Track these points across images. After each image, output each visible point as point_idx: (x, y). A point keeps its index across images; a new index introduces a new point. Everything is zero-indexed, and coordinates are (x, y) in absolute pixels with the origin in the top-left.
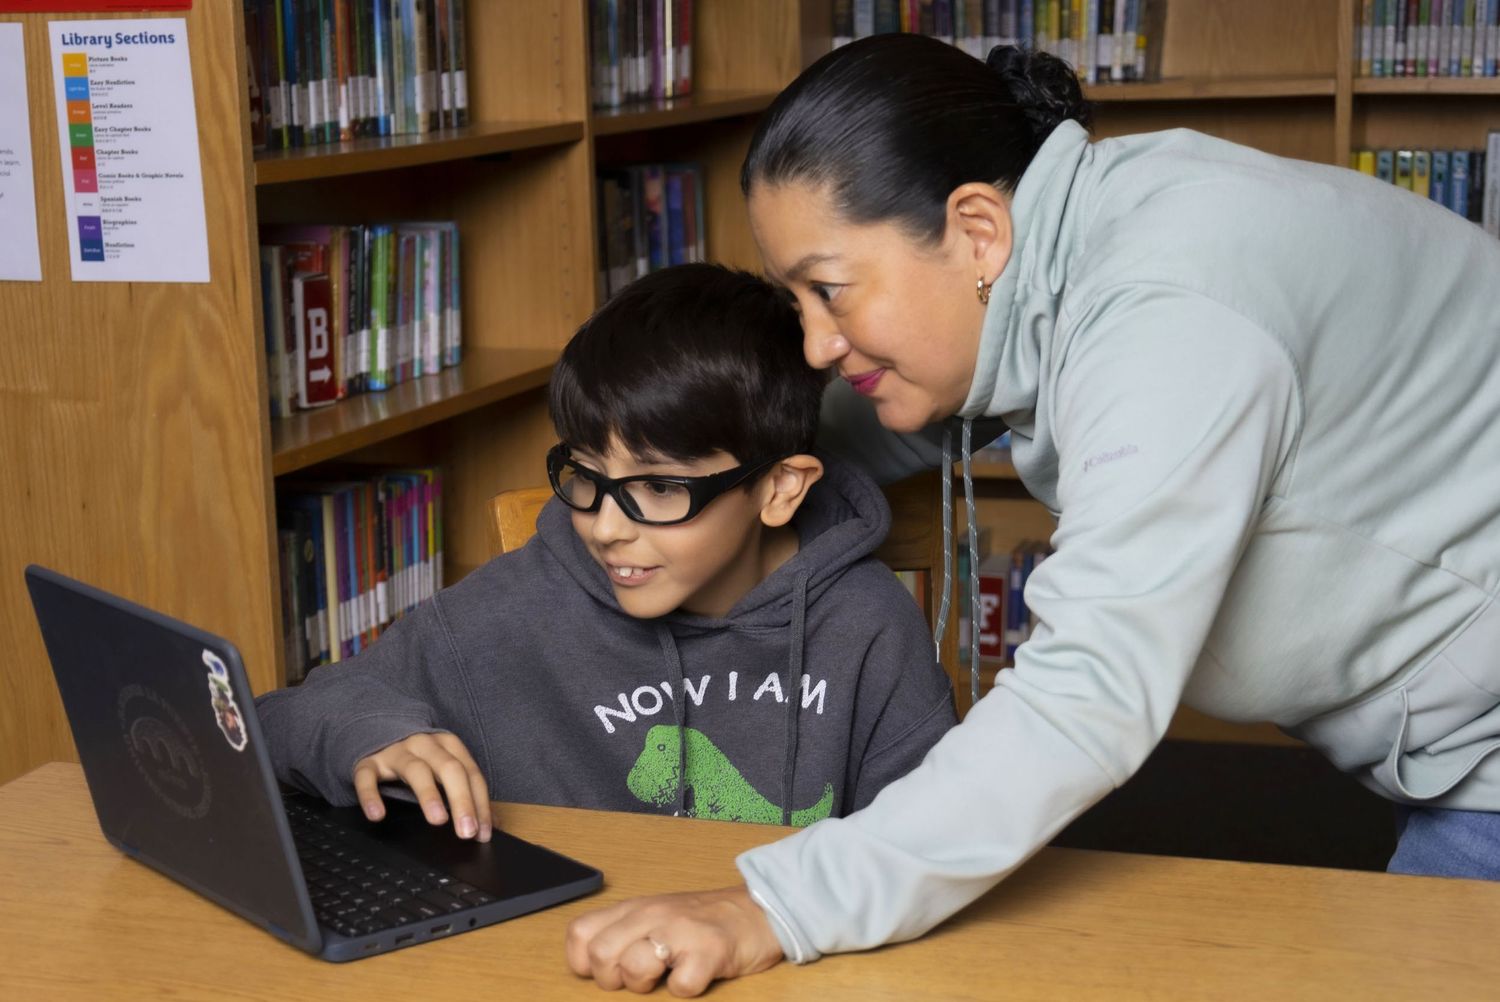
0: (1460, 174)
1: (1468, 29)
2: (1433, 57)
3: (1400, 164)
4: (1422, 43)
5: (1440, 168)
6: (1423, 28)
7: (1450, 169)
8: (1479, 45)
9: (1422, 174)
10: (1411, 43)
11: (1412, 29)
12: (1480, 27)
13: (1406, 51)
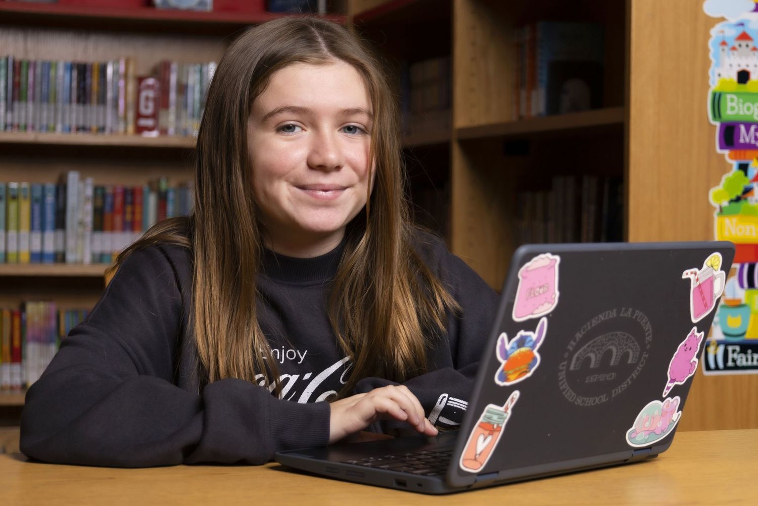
0: (50, 199)
1: (52, 107)
2: (30, 122)
3: (11, 193)
4: (23, 114)
5: (38, 194)
6: (23, 104)
7: (43, 196)
8: (60, 116)
9: (25, 197)
10: (16, 113)
11: (16, 105)
12: (60, 105)
13: (13, 118)
